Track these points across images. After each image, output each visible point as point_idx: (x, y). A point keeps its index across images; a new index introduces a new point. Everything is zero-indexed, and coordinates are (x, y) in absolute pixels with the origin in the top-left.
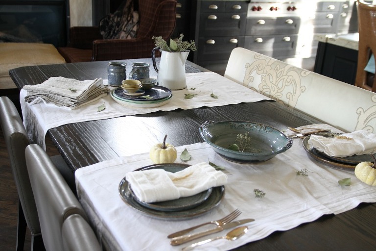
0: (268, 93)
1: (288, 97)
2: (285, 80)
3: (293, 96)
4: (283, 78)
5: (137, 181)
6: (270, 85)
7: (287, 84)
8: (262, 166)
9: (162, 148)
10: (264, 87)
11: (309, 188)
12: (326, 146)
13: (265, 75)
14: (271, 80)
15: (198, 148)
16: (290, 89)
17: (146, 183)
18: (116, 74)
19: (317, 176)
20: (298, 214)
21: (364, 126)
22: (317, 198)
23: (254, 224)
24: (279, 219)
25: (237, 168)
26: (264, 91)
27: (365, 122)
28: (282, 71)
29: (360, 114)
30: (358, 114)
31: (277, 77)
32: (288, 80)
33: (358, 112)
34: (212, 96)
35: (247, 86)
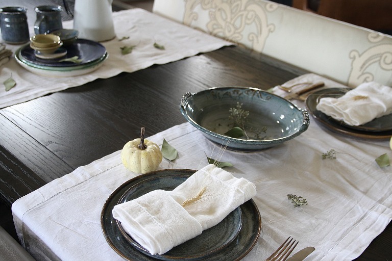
0: (221, 34)
1: (251, 38)
2: (244, 17)
3: (257, 37)
4: (241, 13)
5: (136, 220)
6: (222, 23)
7: (248, 22)
8: (275, 151)
9: (139, 148)
10: (215, 27)
11: (348, 179)
12: (345, 113)
13: (214, 10)
14: (224, 17)
15: (178, 135)
16: (253, 28)
17: (151, 221)
18: (13, 26)
19: (347, 157)
20: (359, 224)
21: (360, 73)
22: (365, 193)
23: (316, 255)
24: (341, 238)
25: (245, 161)
26: (215, 32)
27: (362, 67)
28: (238, 5)
29: (354, 58)
30: (351, 58)
31: (232, 13)
32: (249, 16)
33: (352, 56)
34: (157, 46)
35: (189, 26)
